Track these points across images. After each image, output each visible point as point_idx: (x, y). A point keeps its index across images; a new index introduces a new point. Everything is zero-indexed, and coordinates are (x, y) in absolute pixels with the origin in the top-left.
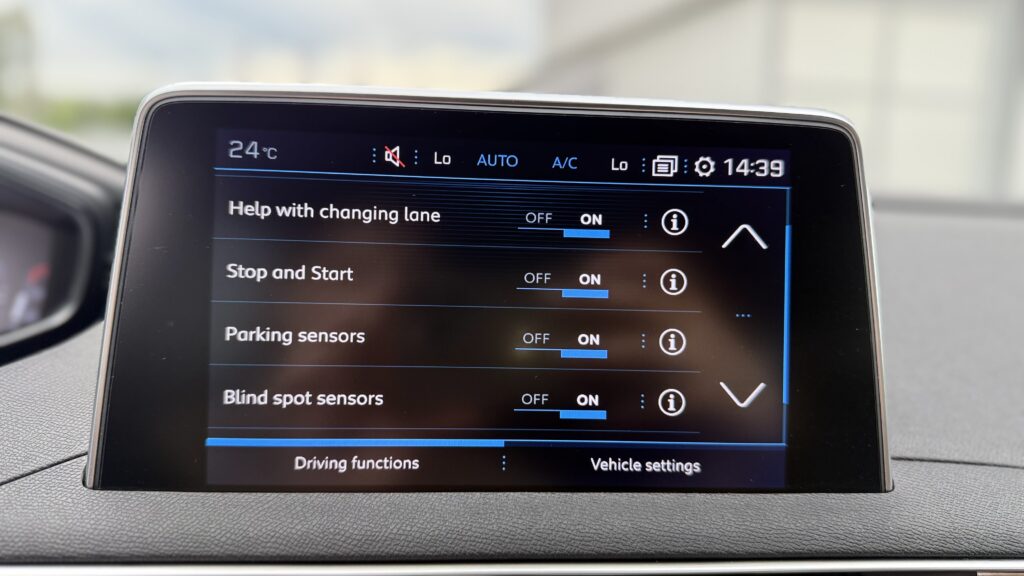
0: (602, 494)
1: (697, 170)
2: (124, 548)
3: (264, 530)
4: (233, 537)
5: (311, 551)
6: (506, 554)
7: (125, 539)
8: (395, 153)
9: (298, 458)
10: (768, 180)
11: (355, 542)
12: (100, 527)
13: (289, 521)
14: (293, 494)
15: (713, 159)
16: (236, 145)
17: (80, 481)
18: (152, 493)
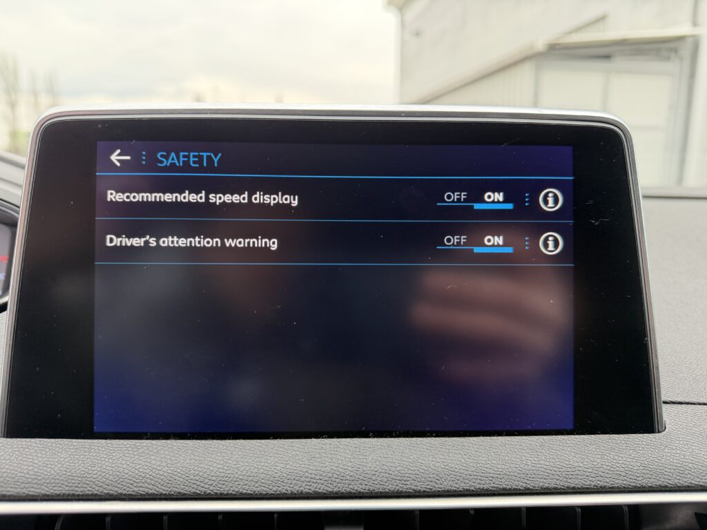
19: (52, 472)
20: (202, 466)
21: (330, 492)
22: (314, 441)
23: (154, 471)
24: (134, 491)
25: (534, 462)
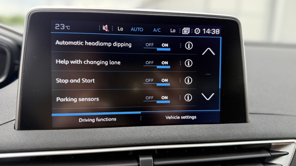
0: (169, 126)
1: (195, 32)
2: (29, 147)
3: (71, 140)
4: (62, 142)
5: (86, 145)
6: (143, 144)
7: (29, 144)
8: (106, 27)
9: (80, 119)
10: (215, 35)
11: (99, 142)
12: (21, 141)
13: (79, 137)
14: (79, 129)
15: (200, 29)
16: (58, 25)
17: (13, 128)
18: (36, 131)
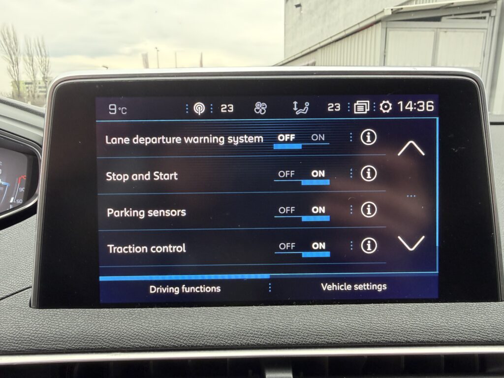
19: (73, 333)
20: (177, 326)
21: (268, 344)
22: (255, 308)
23: (144, 330)
24: (131, 345)
25: (411, 322)
